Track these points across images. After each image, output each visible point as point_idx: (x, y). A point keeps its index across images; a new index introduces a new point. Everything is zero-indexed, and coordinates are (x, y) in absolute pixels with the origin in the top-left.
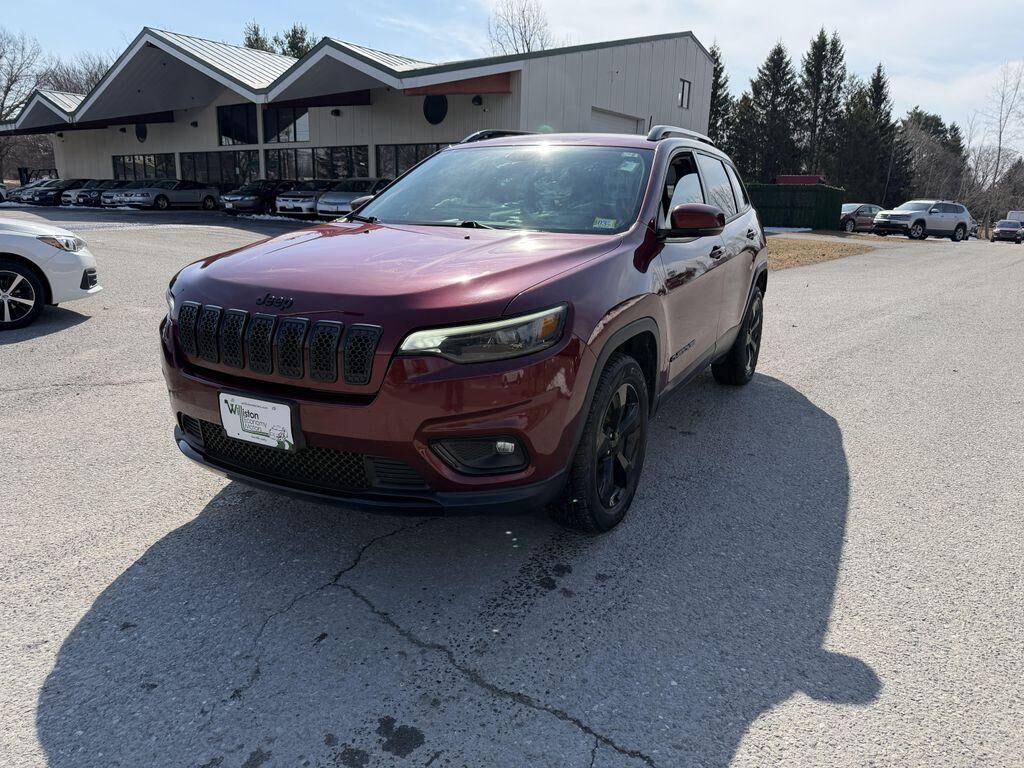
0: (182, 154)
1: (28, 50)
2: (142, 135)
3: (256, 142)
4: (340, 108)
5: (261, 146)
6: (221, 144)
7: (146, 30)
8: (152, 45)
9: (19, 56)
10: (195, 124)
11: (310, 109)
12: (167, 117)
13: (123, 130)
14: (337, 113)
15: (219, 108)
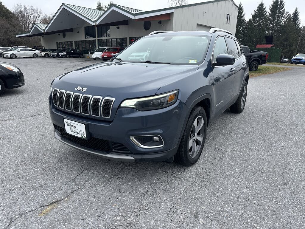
0: (75, 41)
1: (38, 13)
2: (64, 36)
3: (95, 37)
4: (119, 26)
5: (97, 39)
6: (86, 38)
7: (63, 4)
8: (65, 9)
9: (36, 14)
10: (79, 32)
11: (111, 27)
12: (71, 30)
13: (59, 35)
14: (118, 28)
15: (85, 27)
